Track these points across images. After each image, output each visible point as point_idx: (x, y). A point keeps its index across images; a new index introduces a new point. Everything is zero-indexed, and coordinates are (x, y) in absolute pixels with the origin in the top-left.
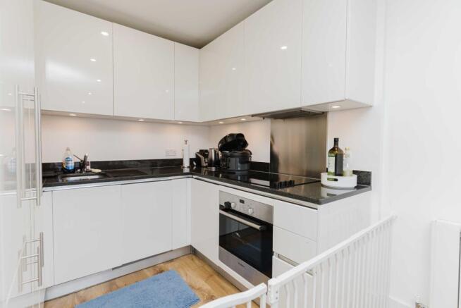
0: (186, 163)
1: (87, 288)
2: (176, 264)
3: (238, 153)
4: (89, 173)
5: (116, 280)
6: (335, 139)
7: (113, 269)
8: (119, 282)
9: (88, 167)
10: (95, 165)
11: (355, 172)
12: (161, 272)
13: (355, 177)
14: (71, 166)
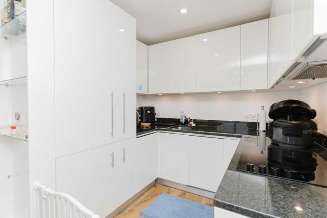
5: (188, 194)
9: (191, 123)
14: (183, 121)
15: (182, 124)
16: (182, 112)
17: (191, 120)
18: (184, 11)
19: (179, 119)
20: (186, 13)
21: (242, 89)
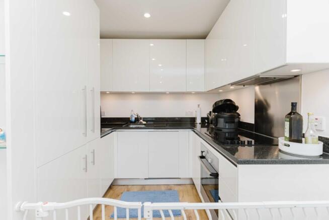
0: (199, 121)
1: (133, 185)
2: (181, 188)
3: (227, 115)
4: (141, 124)
5: (147, 186)
6: (292, 104)
7: (145, 179)
8: (147, 188)
9: (141, 121)
10: (144, 119)
11: (320, 139)
12: (170, 189)
13: (322, 144)
14: (133, 119)
15: (132, 122)
16: (132, 111)
17: (141, 118)
18: (147, 15)
19: (129, 118)
20: (149, 18)
21: (188, 91)
